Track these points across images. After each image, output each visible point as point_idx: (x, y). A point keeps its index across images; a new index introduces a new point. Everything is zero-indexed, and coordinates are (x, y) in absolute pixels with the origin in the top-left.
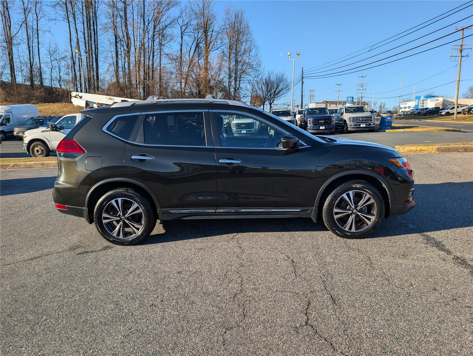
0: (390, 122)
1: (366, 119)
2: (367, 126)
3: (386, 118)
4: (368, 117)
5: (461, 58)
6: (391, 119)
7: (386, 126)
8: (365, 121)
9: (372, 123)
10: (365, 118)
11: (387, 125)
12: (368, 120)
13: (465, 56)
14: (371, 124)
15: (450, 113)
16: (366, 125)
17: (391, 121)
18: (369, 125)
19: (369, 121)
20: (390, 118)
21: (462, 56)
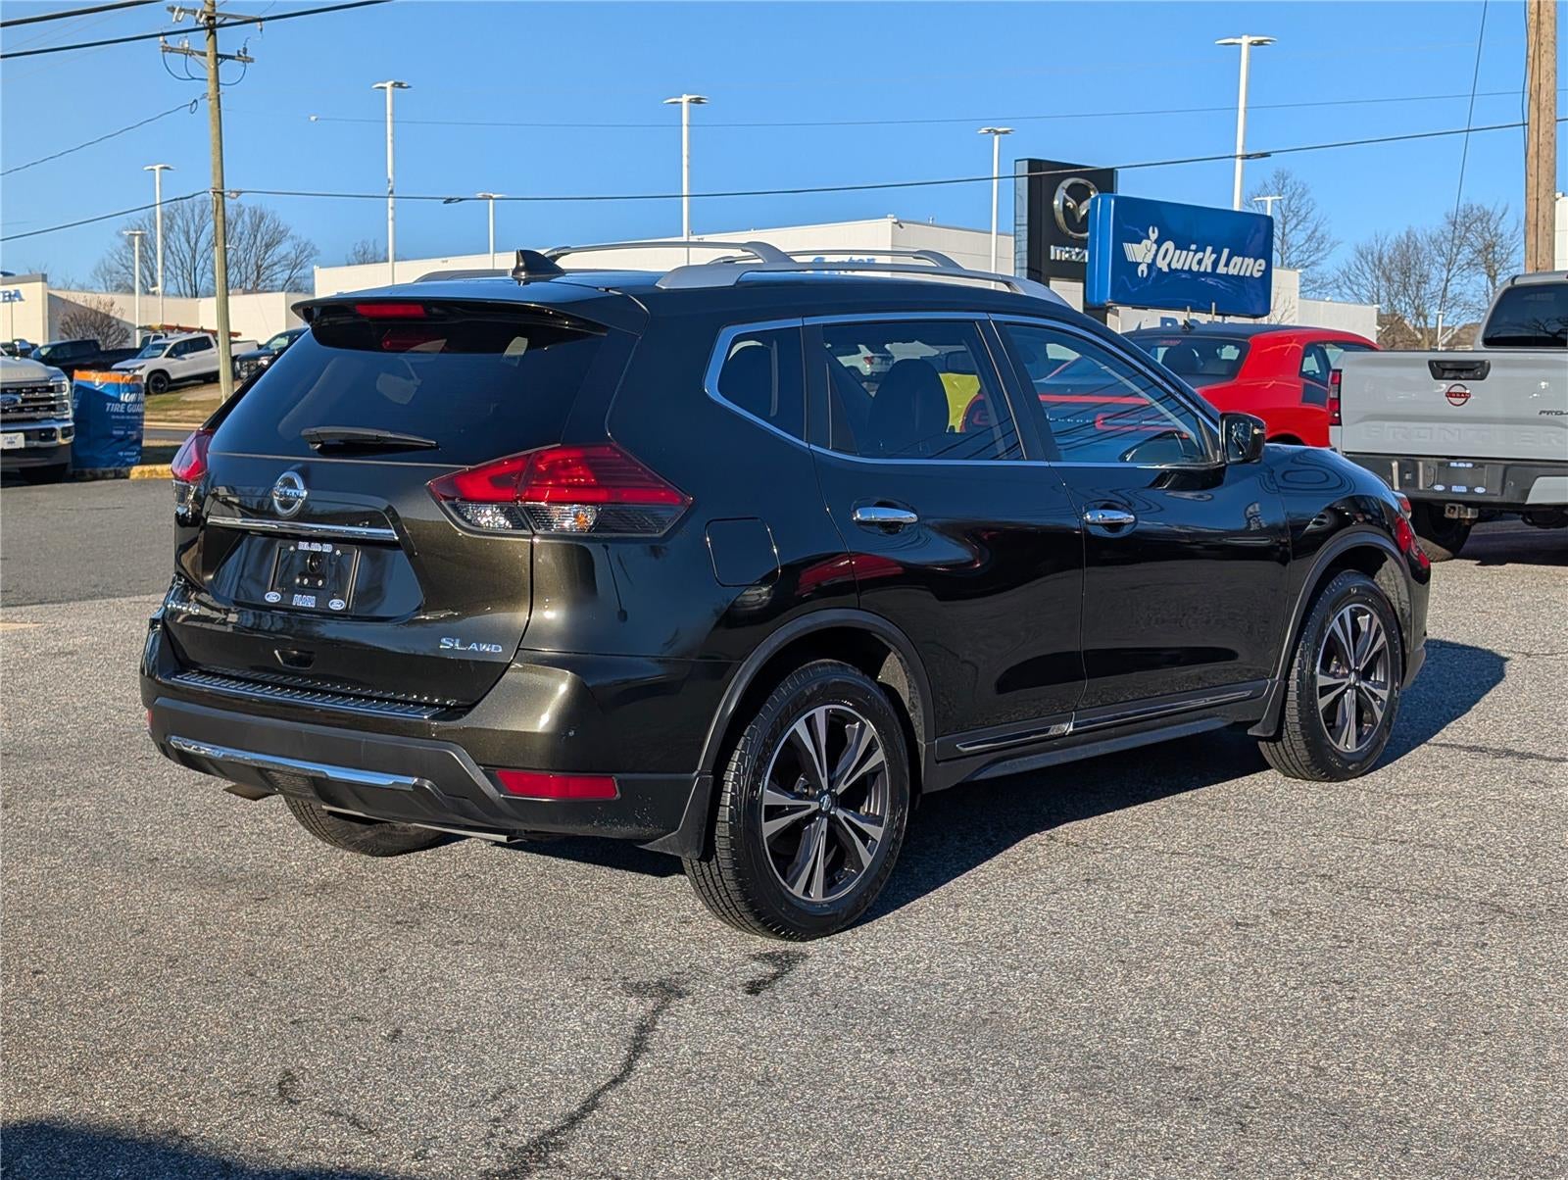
0: (133, 422)
1: (25, 400)
2: (36, 443)
3: (112, 394)
4: (34, 390)
5: (217, 65)
6: (136, 402)
7: (118, 445)
8: (21, 410)
9: (58, 426)
10: (19, 391)
11: (121, 439)
12: (36, 409)
13: (232, 58)
14: (54, 430)
15: (173, 377)
16: (27, 438)
17: (137, 414)
18: (42, 439)
19: (38, 415)
20: (133, 397)
21: (218, 56)
